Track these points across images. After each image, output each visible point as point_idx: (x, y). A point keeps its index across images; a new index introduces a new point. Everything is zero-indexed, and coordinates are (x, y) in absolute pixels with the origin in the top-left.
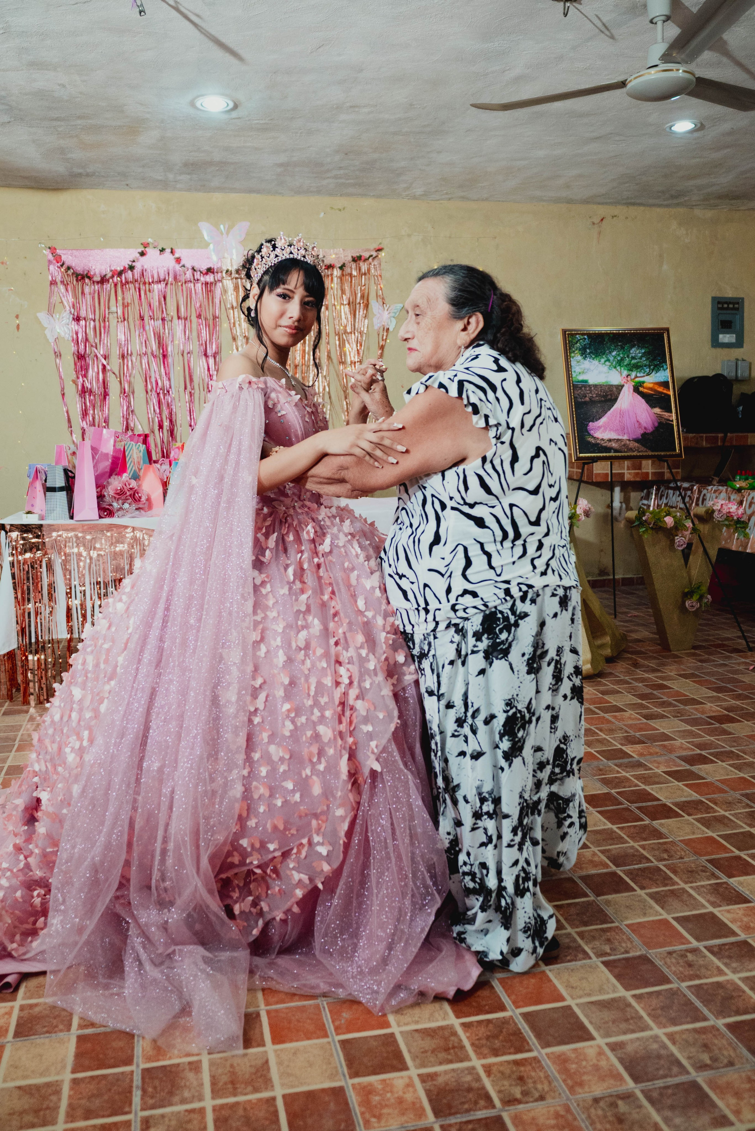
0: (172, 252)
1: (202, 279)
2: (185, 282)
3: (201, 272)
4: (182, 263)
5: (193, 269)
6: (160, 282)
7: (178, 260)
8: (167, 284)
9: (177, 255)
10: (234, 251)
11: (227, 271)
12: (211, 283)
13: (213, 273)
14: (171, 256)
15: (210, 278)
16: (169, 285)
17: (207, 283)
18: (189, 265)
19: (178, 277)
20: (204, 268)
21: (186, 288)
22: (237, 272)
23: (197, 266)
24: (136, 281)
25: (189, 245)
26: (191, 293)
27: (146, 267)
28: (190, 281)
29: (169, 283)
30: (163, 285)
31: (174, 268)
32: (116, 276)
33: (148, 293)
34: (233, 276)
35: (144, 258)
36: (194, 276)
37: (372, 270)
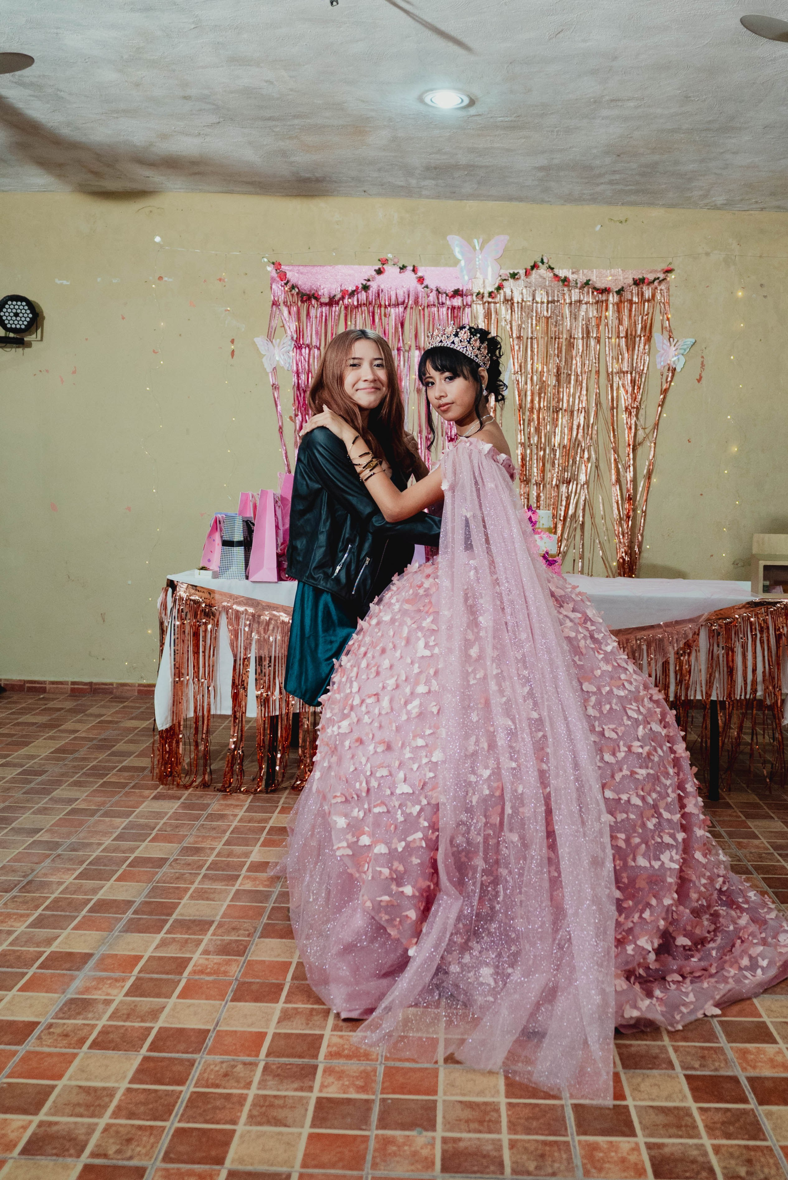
0: (414, 270)
1: (448, 303)
2: (428, 306)
3: (447, 295)
4: (425, 283)
5: (438, 292)
6: (398, 305)
7: (421, 280)
8: (405, 308)
9: (420, 274)
10: (490, 270)
11: (478, 294)
12: (459, 308)
13: (462, 295)
14: (413, 274)
15: (457, 302)
16: (408, 309)
17: (453, 308)
18: (433, 286)
19: (420, 300)
20: (450, 289)
21: (429, 312)
22: (490, 294)
23: (443, 287)
24: (370, 304)
25: (435, 262)
26: (434, 319)
27: (382, 287)
28: (434, 305)
29: (409, 306)
30: (401, 309)
31: (416, 288)
32: (347, 297)
33: (383, 317)
34: (485, 300)
35: (382, 276)
36: (438, 298)
37: (658, 296)
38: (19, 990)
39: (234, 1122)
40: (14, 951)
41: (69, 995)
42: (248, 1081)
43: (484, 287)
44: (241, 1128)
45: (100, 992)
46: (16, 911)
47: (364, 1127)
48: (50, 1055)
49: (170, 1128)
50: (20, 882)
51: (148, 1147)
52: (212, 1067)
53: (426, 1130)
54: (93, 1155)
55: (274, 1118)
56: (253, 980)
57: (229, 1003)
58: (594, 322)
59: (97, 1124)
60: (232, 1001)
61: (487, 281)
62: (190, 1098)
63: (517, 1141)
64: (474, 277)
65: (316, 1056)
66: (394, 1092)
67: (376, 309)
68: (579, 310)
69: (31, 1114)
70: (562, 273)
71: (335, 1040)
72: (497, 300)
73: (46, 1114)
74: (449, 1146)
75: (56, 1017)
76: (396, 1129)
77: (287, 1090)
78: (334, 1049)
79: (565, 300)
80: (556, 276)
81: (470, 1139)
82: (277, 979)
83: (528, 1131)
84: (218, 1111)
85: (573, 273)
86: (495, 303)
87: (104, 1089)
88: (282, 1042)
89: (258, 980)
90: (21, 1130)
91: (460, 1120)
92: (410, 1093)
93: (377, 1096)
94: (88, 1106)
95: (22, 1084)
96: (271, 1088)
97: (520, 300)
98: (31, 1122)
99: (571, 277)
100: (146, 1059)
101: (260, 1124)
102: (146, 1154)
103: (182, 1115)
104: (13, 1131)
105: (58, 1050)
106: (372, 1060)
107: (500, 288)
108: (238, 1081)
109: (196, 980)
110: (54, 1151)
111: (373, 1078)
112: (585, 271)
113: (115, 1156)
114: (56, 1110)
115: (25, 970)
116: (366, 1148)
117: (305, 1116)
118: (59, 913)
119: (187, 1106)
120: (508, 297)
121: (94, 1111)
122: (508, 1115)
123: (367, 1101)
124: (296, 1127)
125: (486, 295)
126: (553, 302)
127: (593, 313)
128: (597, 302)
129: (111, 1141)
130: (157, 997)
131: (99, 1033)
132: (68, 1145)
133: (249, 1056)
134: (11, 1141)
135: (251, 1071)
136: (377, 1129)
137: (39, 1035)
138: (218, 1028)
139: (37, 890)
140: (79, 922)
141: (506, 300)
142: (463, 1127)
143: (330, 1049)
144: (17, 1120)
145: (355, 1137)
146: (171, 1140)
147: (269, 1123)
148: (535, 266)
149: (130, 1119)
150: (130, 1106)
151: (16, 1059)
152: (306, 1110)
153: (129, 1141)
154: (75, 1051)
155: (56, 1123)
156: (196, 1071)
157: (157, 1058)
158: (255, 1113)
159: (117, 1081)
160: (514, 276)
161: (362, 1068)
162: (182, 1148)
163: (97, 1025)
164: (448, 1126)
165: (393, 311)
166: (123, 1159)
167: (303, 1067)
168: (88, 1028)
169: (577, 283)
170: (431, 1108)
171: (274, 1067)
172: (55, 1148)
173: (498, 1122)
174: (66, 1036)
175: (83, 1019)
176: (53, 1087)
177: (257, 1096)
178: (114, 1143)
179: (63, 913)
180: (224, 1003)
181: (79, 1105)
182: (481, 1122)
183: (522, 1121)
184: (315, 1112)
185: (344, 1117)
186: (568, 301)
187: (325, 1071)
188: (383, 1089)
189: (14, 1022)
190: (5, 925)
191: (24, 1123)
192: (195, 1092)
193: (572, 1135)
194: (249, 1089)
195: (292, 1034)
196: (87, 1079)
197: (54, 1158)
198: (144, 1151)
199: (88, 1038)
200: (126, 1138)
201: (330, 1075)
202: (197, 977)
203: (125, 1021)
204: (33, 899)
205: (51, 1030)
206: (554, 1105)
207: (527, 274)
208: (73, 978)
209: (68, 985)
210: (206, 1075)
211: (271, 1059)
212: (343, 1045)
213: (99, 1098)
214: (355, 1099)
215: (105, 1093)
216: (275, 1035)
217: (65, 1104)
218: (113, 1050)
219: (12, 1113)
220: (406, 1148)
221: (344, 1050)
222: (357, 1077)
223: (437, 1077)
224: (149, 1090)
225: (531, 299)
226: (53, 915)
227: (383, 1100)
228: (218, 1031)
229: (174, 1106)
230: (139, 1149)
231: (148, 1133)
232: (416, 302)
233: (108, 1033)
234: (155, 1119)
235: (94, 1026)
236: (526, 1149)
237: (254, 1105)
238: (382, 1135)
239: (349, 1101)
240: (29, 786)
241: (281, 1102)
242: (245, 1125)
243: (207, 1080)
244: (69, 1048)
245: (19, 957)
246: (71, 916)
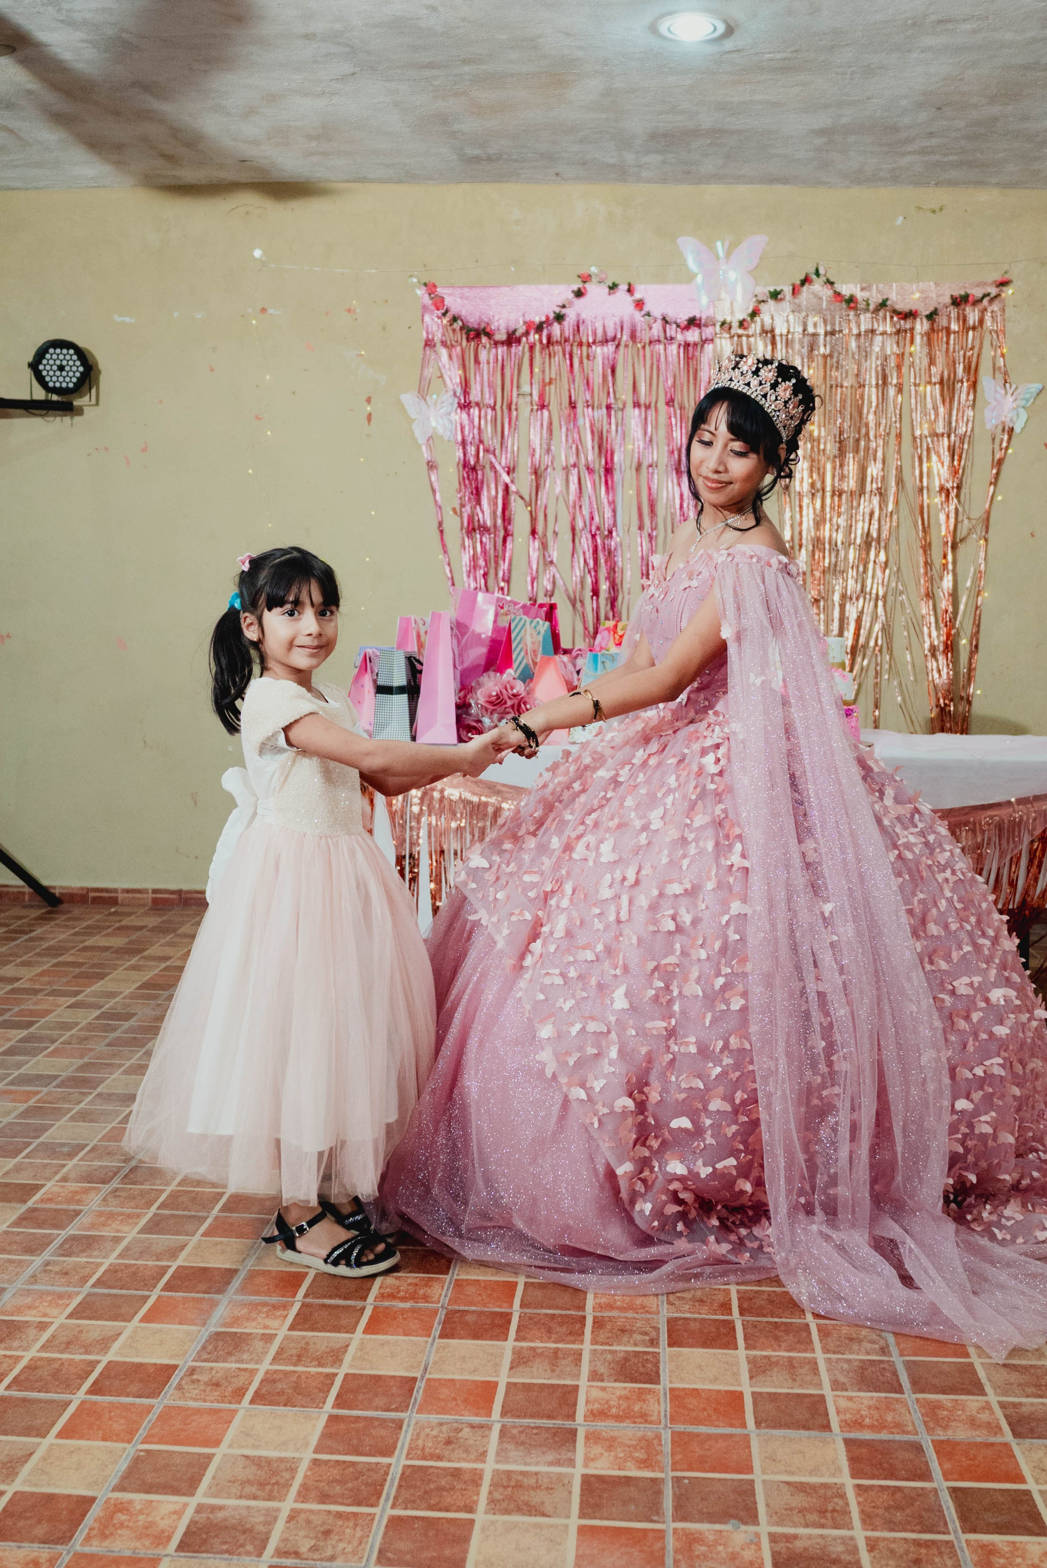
0: (630, 290)
1: (680, 337)
2: (651, 342)
3: (678, 326)
4: (646, 308)
5: (665, 321)
6: (607, 341)
7: (639, 304)
8: (618, 346)
9: (638, 296)
10: (739, 289)
11: (723, 324)
12: (696, 344)
13: (699, 326)
14: (628, 296)
15: (693, 336)
16: (622, 348)
17: (687, 345)
18: (657, 313)
19: (638, 334)
20: (683, 318)
21: (652, 352)
22: (742, 324)
23: (671, 315)
24: (566, 340)
25: (660, 278)
26: (658, 361)
27: (583, 316)
28: (659, 341)
29: (623, 343)
30: (611, 347)
31: (632, 317)
32: (532, 333)
33: (585, 361)
34: (733, 331)
35: (582, 300)
36: (665, 331)
37: (988, 322)
38: (141, 1321)
39: (470, 1509)
40: (127, 1266)
41: (213, 1329)
42: (481, 1450)
43: (732, 313)
44: (481, 1516)
45: (254, 1324)
46: (120, 1209)
47: (655, 1518)
48: (198, 1411)
49: (381, 1516)
50: (120, 1169)
51: (355, 1543)
52: (428, 1430)
53: (745, 1523)
54: (280, 1553)
55: (527, 1504)
56: (466, 1308)
57: (437, 1340)
58: (892, 363)
59: (278, 1510)
60: (441, 1337)
61: (735, 305)
62: (403, 1474)
63: (877, 1539)
64: (714, 300)
65: (572, 1416)
66: (691, 1469)
67: (575, 348)
68: (871, 345)
69: (184, 1495)
70: (846, 290)
71: (596, 1393)
72: (751, 332)
73: (205, 1495)
74: (781, 1546)
75: (198, 1358)
76: (701, 1521)
77: (537, 1464)
78: (596, 1406)
79: (850, 330)
80: (838, 294)
81: (810, 1537)
82: (500, 1307)
83: (892, 1526)
84: (445, 1493)
85: (862, 289)
86: (748, 336)
87: (282, 1460)
88: (520, 1396)
89: (473, 1308)
90: (175, 1517)
91: (791, 1509)
92: (714, 1470)
93: (667, 1474)
94: (262, 1485)
95: (166, 1451)
96: (515, 1461)
97: (785, 332)
98: (186, 1505)
99: (860, 295)
100: (332, 1419)
101: (507, 1512)
102: (354, 1553)
103: (396, 1498)
104: (163, 1519)
105: (207, 1405)
106: (650, 1423)
107: (755, 313)
108: (467, 1451)
109: (386, 1308)
110: (224, 1547)
111: (658, 1448)
112: (881, 286)
113: (311, 1555)
114: (217, 1490)
115: (146, 1293)
116: (663, 1548)
117: (569, 1501)
118: (180, 1213)
119: (400, 1486)
120: (768, 327)
121: (271, 1491)
122: (859, 1503)
123: (654, 1480)
124: (558, 1516)
125: (735, 325)
126: (833, 333)
127: (891, 348)
128: (898, 332)
129: (302, 1533)
130: (334, 1331)
131: (262, 1381)
132: (242, 1538)
133: (477, 1415)
134: (163, 1531)
135: (483, 1437)
136: (674, 1521)
137: (179, 1384)
138: (427, 1376)
139: (146, 1180)
140: (211, 1225)
141: (764, 332)
142: (796, 1519)
143: (590, 1407)
144: (167, 1502)
145: (645, 1531)
146: (385, 1534)
147: (519, 1510)
148: (806, 281)
149: (324, 1503)
150: (321, 1484)
151: (152, 1416)
152: (570, 1493)
153: (327, 1533)
154: (233, 1406)
155: (221, 1508)
156: (405, 1437)
157: (349, 1417)
158: (497, 1496)
159: (297, 1450)
160: (775, 295)
161: (640, 1434)
162: (402, 1546)
163: (257, 1370)
164: (775, 1517)
165: (599, 351)
166: (322, 1560)
167: (556, 1432)
168: (247, 1374)
169: (868, 305)
170: (747, 1491)
171: (515, 1431)
172: (225, 1543)
173: (846, 1513)
174: (217, 1385)
175: (237, 1362)
176: (210, 1457)
177: (496, 1472)
178: (306, 1536)
179: (185, 1213)
180: (430, 1340)
181: (248, 1482)
182: (822, 1512)
183: (880, 1512)
184: (582, 1495)
185: (625, 1503)
186: (855, 331)
187: (587, 1438)
188: (673, 1464)
189: (142, 1365)
190: (108, 1229)
191: (178, 1507)
192: (409, 1466)
193: (955, 1532)
194: (484, 1462)
195: (534, 1385)
196: (255, 1447)
197: (226, 1556)
198: (349, 1549)
199: (247, 1389)
200: (322, 1529)
201: (596, 1443)
202: (387, 1304)
203: (295, 1365)
204: (142, 1193)
205: (195, 1377)
206: (922, 1489)
207: (795, 291)
208: (214, 1304)
209: (209, 1313)
210: (420, 1442)
211: (509, 1420)
212: (607, 1402)
213: (275, 1473)
214: (636, 1478)
215: (283, 1466)
216: (509, 1385)
217: (230, 1481)
218: (285, 1405)
219: (157, 1493)
220: (720, 1548)
221: (610, 1407)
222: (635, 1447)
223: (749, 1447)
224: (344, 1462)
225: (800, 329)
226: (173, 1215)
227: (677, 1480)
228: (429, 1380)
229: (382, 1486)
230: (341, 1545)
231: (351, 1524)
232: (633, 336)
233: (274, 1381)
234: (359, 1504)
235: (253, 1372)
236: (892, 1551)
237: (494, 1485)
238: (683, 1529)
239: (628, 1480)
240: (113, 1035)
241: (532, 1481)
242: (486, 1513)
243: (423, 1449)
244: (223, 1402)
245: (135, 1273)
246: (200, 1217)
